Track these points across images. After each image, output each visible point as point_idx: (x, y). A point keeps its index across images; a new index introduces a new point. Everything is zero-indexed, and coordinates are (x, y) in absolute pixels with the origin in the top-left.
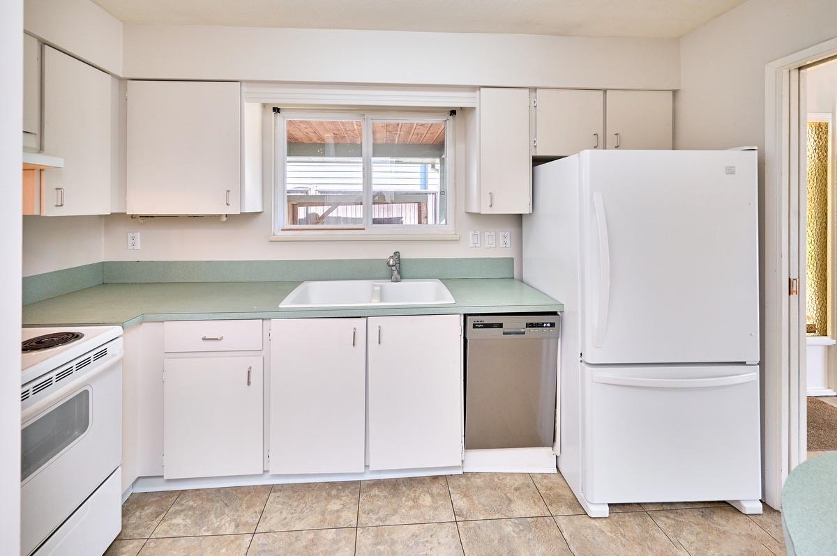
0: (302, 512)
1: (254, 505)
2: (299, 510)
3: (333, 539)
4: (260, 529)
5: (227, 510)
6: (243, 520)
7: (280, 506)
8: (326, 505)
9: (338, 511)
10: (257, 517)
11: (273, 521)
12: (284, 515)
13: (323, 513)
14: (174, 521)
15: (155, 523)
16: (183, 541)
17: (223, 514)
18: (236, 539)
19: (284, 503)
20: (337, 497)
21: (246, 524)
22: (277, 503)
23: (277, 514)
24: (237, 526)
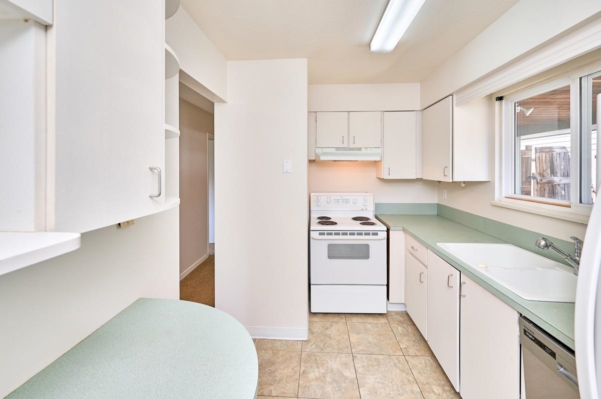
0: (425, 373)
1: (419, 352)
2: (425, 371)
3: (413, 391)
4: (407, 357)
5: (412, 342)
6: (410, 350)
7: (423, 362)
8: (435, 385)
9: (433, 392)
10: (413, 354)
11: (413, 361)
12: (419, 365)
13: (428, 383)
14: (399, 328)
15: (396, 323)
16: (392, 333)
17: (410, 341)
18: (399, 350)
19: (426, 363)
20: (444, 391)
21: (408, 351)
22: (425, 361)
23: (419, 362)
24: (405, 348)
